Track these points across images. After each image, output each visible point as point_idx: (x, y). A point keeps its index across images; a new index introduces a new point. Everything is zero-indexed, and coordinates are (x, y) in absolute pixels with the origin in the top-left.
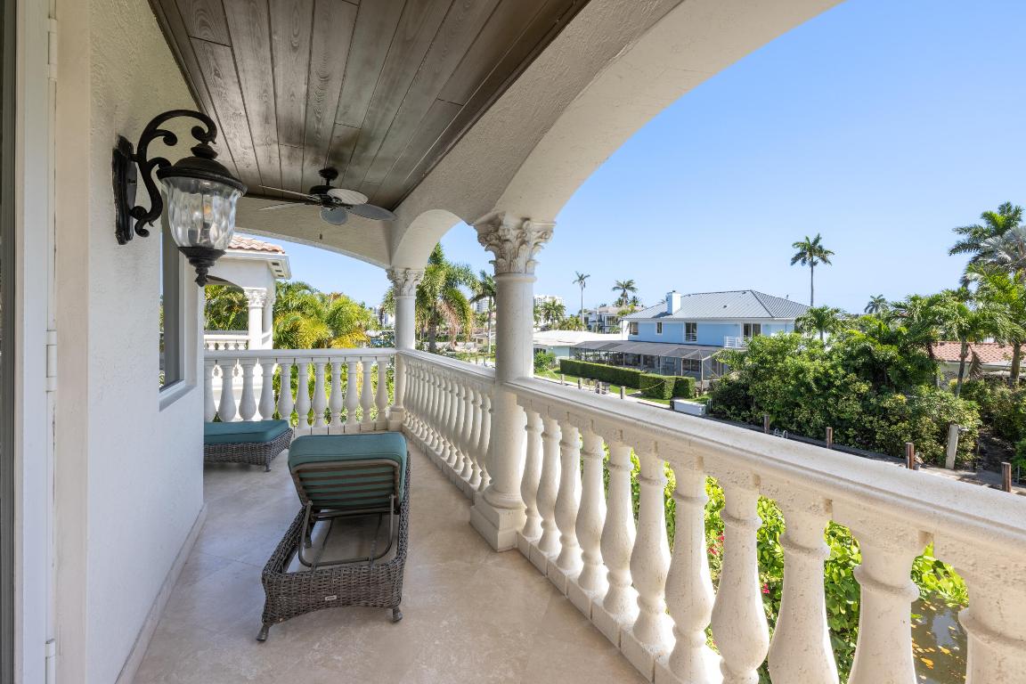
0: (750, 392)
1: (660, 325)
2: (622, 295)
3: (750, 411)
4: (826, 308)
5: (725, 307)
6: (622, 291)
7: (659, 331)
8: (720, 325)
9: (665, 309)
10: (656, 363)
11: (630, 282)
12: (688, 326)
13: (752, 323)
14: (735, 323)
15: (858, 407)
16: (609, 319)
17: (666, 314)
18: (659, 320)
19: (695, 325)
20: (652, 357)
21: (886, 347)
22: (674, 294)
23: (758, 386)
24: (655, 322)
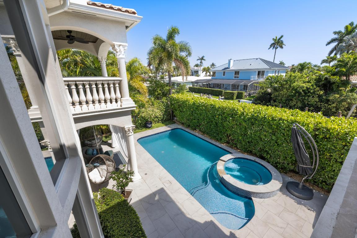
0: (272, 96)
1: (224, 72)
2: (200, 62)
3: (270, 103)
4: (306, 63)
5: (251, 65)
6: (200, 61)
7: (224, 75)
8: (248, 72)
9: (227, 66)
10: (222, 86)
11: (203, 57)
12: (236, 72)
13: (262, 70)
14: (254, 71)
15: (317, 100)
16: (195, 71)
17: (227, 68)
18: (224, 71)
19: (238, 72)
20: (221, 84)
21: (335, 77)
22: (231, 60)
23: (277, 93)
24: (223, 72)
